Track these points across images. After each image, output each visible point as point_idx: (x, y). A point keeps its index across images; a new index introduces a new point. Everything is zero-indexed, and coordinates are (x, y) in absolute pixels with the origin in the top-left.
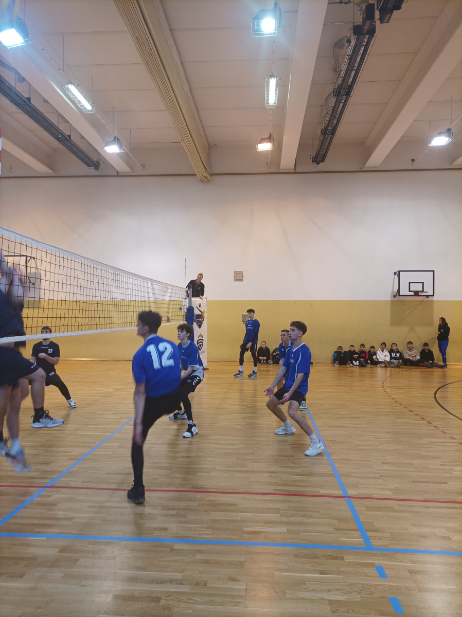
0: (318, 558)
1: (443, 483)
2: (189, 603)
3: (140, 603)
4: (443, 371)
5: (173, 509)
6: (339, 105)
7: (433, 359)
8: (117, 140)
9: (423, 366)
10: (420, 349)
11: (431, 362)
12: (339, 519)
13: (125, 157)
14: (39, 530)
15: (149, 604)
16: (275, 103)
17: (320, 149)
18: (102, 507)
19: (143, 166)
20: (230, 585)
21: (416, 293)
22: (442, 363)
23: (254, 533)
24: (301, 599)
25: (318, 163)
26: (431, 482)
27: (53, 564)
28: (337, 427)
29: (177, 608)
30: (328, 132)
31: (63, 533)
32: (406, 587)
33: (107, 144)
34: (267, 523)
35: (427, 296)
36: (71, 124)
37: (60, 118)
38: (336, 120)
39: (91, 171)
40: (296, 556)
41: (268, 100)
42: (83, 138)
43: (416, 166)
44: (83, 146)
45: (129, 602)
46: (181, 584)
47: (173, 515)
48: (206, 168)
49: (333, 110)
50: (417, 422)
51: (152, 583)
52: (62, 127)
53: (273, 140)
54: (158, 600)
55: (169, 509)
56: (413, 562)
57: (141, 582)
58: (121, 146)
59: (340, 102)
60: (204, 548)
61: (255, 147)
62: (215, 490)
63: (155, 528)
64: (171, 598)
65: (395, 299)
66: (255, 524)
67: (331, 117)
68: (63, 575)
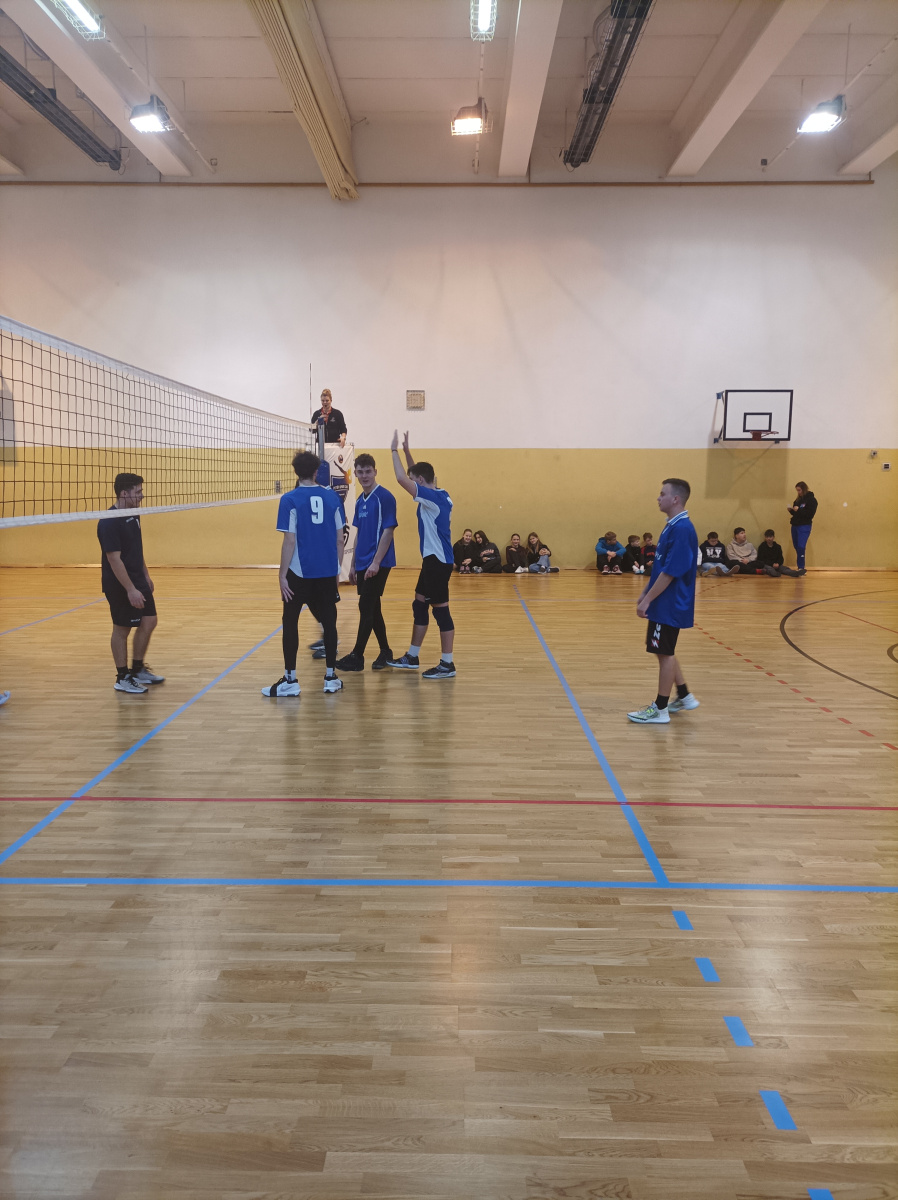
0: (573, 903)
1: (791, 776)
2: (355, 979)
3: (270, 982)
4: (798, 583)
5: (314, 830)
6: (621, 40)
7: (780, 560)
8: (156, 104)
9: (762, 573)
10: (759, 541)
11: (776, 565)
12: (609, 840)
13: (175, 141)
14: (71, 872)
15: (285, 982)
16: (490, 30)
17: (581, 134)
18: (181, 830)
19: (214, 163)
20: (425, 949)
21: (757, 435)
22: (795, 568)
23: (463, 865)
24: (548, 966)
25: (576, 165)
26: (771, 775)
27: (107, 925)
28: (605, 684)
29: (335, 986)
30: (598, 98)
31: (117, 876)
32: (724, 942)
33: (136, 112)
34: (485, 848)
35: (777, 441)
36: (54, 64)
37: (28, 48)
38: (615, 71)
39: (104, 171)
40: (536, 899)
41: (476, 23)
42: (83, 96)
43: (771, 174)
44: (81, 114)
45: (251, 981)
46: (339, 950)
47: (314, 840)
48: (346, 170)
49: (610, 48)
50: (749, 673)
51: (287, 950)
52: (35, 70)
53: (486, 111)
54: (301, 975)
55: (307, 831)
56: (735, 903)
57: (268, 949)
58: (166, 118)
59: (625, 31)
60: (376, 892)
61: (447, 126)
62: (388, 798)
63: (285, 863)
64: (323, 972)
65: (717, 446)
66: (463, 851)
67: (605, 63)
68: (126, 942)
